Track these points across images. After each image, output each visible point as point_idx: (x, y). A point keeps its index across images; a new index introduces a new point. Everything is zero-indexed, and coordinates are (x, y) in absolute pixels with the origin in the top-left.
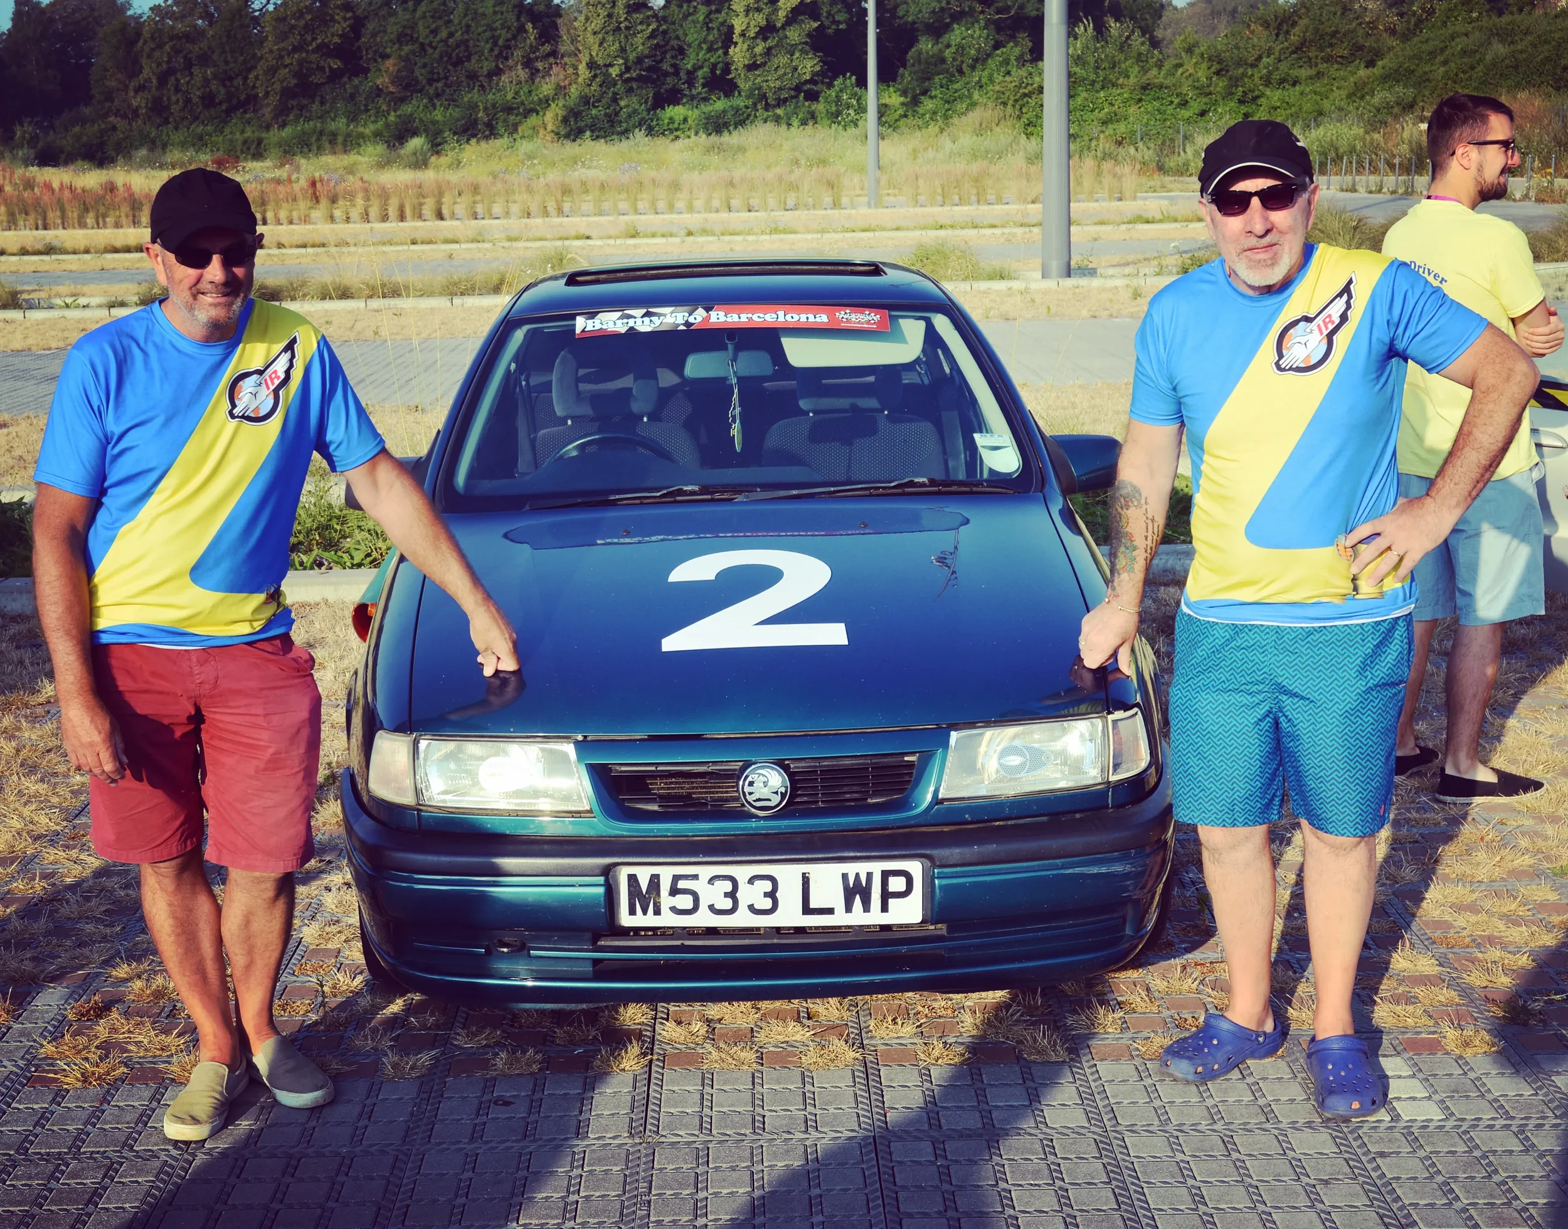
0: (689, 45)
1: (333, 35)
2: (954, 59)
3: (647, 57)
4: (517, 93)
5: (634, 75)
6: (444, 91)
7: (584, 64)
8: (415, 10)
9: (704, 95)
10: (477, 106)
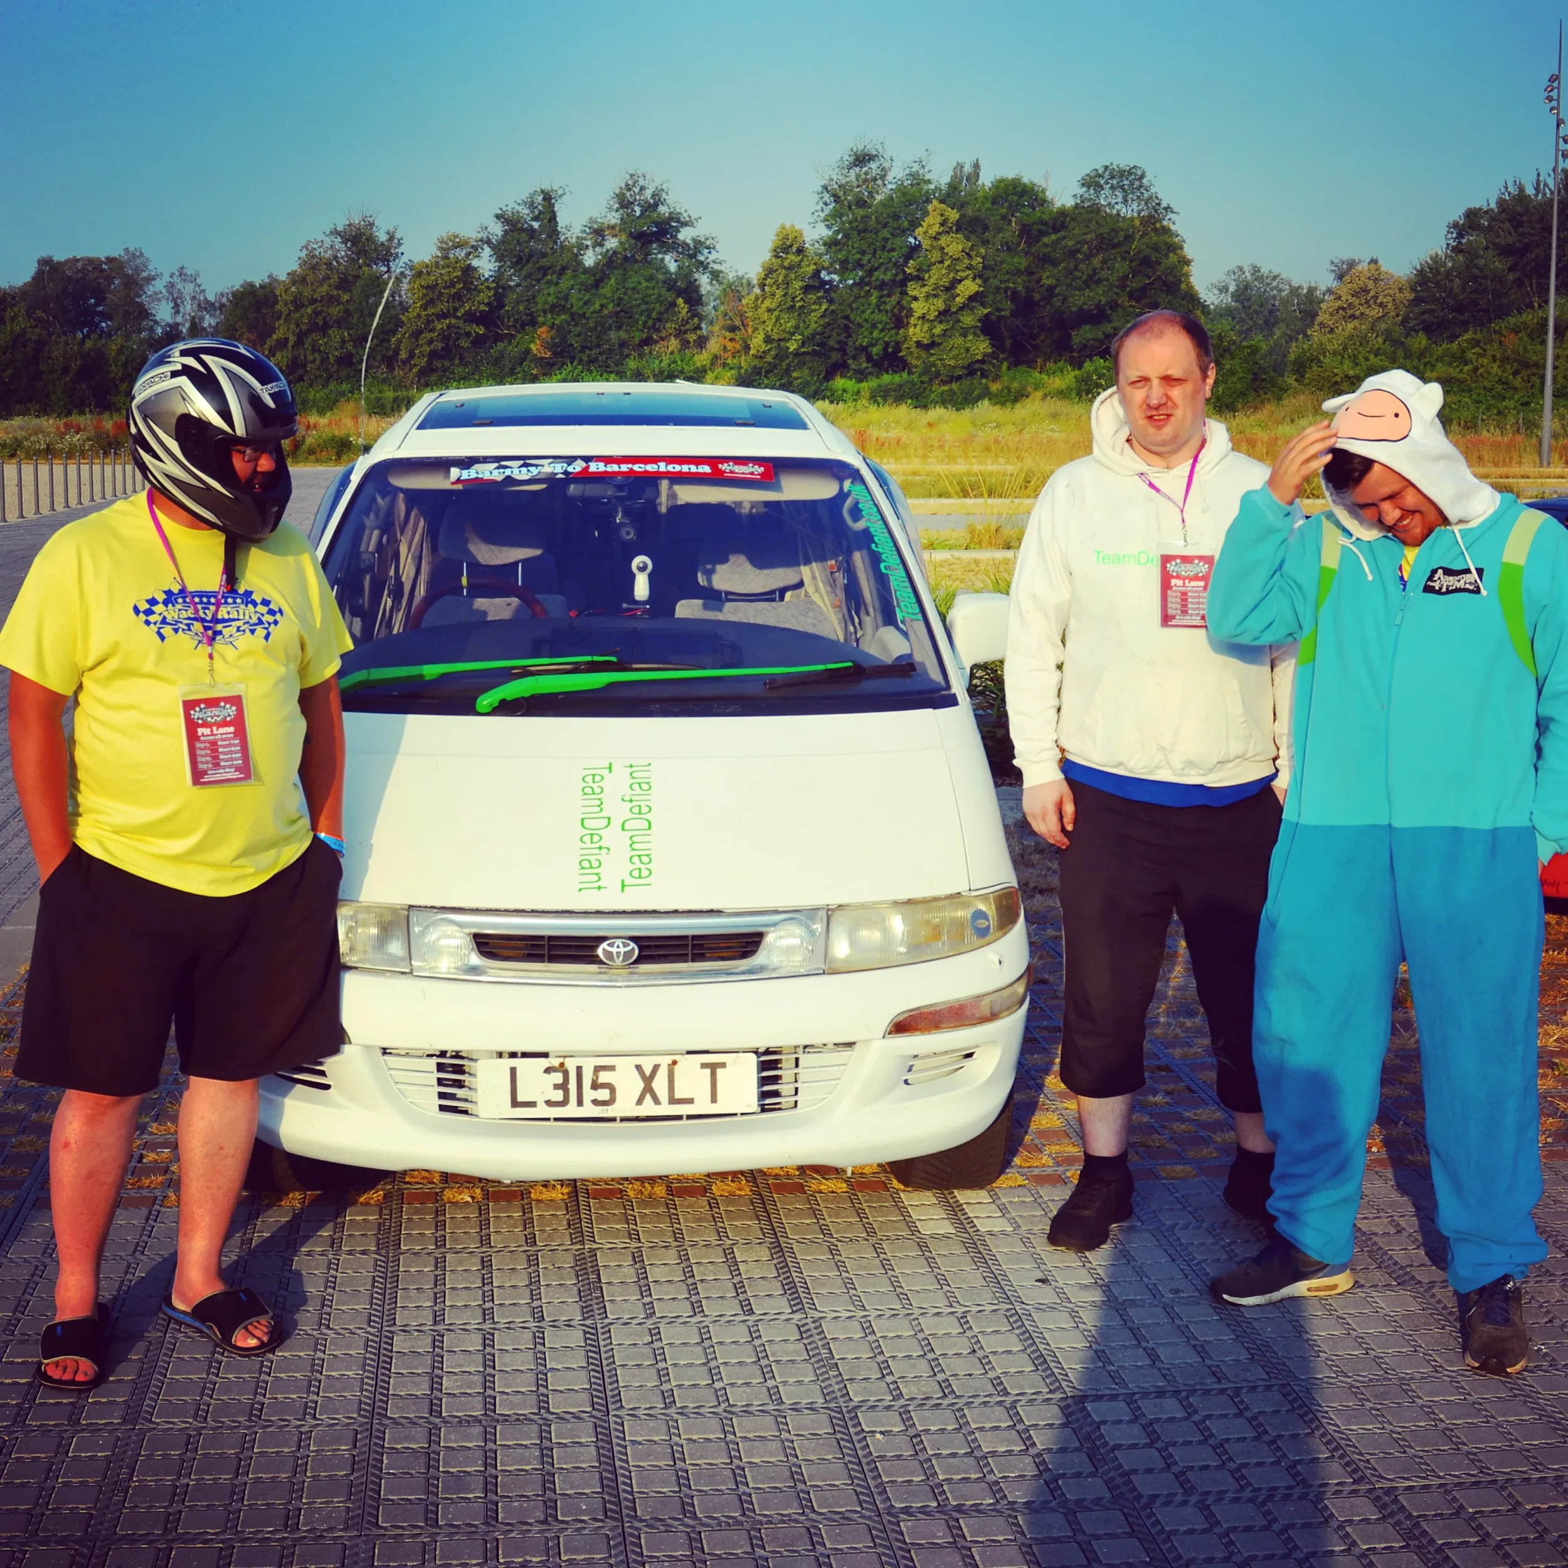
0: (859, 325)
3: (819, 334)
5: (809, 349)
9: (870, 371)
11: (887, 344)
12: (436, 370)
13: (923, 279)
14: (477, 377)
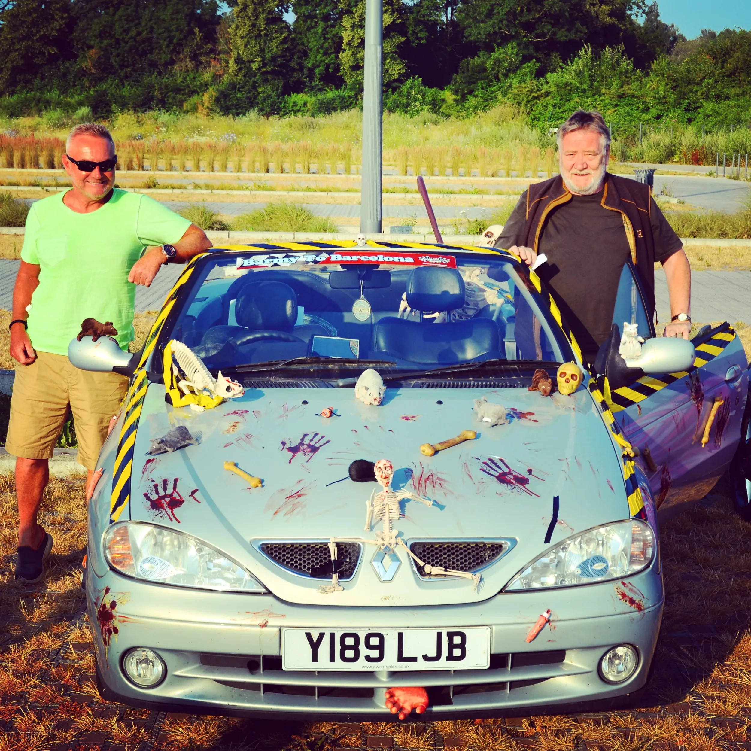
0: (311, 50)
1: (52, 29)
2: (493, 69)
3: (279, 57)
4: (185, 79)
5: (269, 69)
6: (131, 74)
7: (233, 59)
8: (114, 15)
9: (320, 87)
10: (154, 87)
11: (328, 66)
12: (20, 81)
13: (352, 13)
14: (49, 88)
